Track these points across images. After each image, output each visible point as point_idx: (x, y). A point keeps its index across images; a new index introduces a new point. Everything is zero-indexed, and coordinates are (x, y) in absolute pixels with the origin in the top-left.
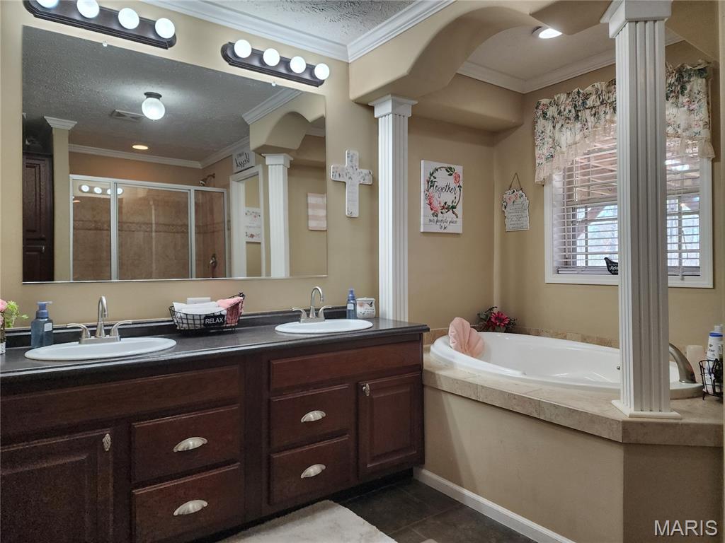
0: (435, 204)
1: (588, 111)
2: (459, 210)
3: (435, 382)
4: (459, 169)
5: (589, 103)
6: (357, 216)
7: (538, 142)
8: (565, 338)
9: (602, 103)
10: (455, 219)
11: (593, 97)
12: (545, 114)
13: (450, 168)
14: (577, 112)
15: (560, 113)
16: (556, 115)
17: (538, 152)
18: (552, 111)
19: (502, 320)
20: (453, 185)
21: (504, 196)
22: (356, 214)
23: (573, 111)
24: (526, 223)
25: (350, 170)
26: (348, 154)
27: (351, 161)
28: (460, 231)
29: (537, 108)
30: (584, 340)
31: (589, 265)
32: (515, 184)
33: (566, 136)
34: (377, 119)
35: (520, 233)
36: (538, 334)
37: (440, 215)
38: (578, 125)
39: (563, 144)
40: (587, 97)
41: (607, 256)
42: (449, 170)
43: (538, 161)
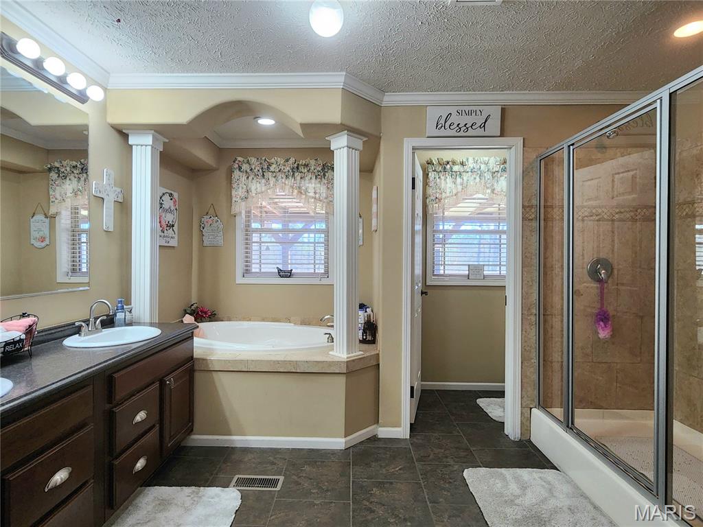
0: (163, 223)
1: (270, 174)
2: (175, 228)
3: (207, 365)
4: (176, 195)
5: (272, 169)
6: (112, 230)
7: (235, 186)
8: (250, 320)
9: (279, 171)
10: (174, 235)
11: (274, 166)
12: (240, 168)
13: (171, 194)
14: (263, 172)
15: (251, 170)
16: (248, 171)
17: (234, 193)
18: (245, 167)
19: (206, 313)
20: (173, 208)
21: (203, 219)
22: (111, 229)
23: (261, 170)
24: (221, 242)
25: (108, 188)
26: (107, 172)
27: (109, 180)
28: (176, 245)
29: (234, 162)
30: (263, 320)
31: (262, 270)
32: (211, 211)
33: (256, 186)
34: (131, 146)
35: (215, 247)
36: (229, 319)
37: (165, 231)
38: (263, 181)
39: (254, 192)
40: (270, 165)
41: (278, 266)
42: (171, 195)
43: (234, 199)
